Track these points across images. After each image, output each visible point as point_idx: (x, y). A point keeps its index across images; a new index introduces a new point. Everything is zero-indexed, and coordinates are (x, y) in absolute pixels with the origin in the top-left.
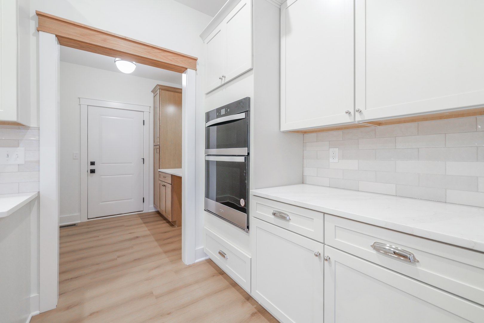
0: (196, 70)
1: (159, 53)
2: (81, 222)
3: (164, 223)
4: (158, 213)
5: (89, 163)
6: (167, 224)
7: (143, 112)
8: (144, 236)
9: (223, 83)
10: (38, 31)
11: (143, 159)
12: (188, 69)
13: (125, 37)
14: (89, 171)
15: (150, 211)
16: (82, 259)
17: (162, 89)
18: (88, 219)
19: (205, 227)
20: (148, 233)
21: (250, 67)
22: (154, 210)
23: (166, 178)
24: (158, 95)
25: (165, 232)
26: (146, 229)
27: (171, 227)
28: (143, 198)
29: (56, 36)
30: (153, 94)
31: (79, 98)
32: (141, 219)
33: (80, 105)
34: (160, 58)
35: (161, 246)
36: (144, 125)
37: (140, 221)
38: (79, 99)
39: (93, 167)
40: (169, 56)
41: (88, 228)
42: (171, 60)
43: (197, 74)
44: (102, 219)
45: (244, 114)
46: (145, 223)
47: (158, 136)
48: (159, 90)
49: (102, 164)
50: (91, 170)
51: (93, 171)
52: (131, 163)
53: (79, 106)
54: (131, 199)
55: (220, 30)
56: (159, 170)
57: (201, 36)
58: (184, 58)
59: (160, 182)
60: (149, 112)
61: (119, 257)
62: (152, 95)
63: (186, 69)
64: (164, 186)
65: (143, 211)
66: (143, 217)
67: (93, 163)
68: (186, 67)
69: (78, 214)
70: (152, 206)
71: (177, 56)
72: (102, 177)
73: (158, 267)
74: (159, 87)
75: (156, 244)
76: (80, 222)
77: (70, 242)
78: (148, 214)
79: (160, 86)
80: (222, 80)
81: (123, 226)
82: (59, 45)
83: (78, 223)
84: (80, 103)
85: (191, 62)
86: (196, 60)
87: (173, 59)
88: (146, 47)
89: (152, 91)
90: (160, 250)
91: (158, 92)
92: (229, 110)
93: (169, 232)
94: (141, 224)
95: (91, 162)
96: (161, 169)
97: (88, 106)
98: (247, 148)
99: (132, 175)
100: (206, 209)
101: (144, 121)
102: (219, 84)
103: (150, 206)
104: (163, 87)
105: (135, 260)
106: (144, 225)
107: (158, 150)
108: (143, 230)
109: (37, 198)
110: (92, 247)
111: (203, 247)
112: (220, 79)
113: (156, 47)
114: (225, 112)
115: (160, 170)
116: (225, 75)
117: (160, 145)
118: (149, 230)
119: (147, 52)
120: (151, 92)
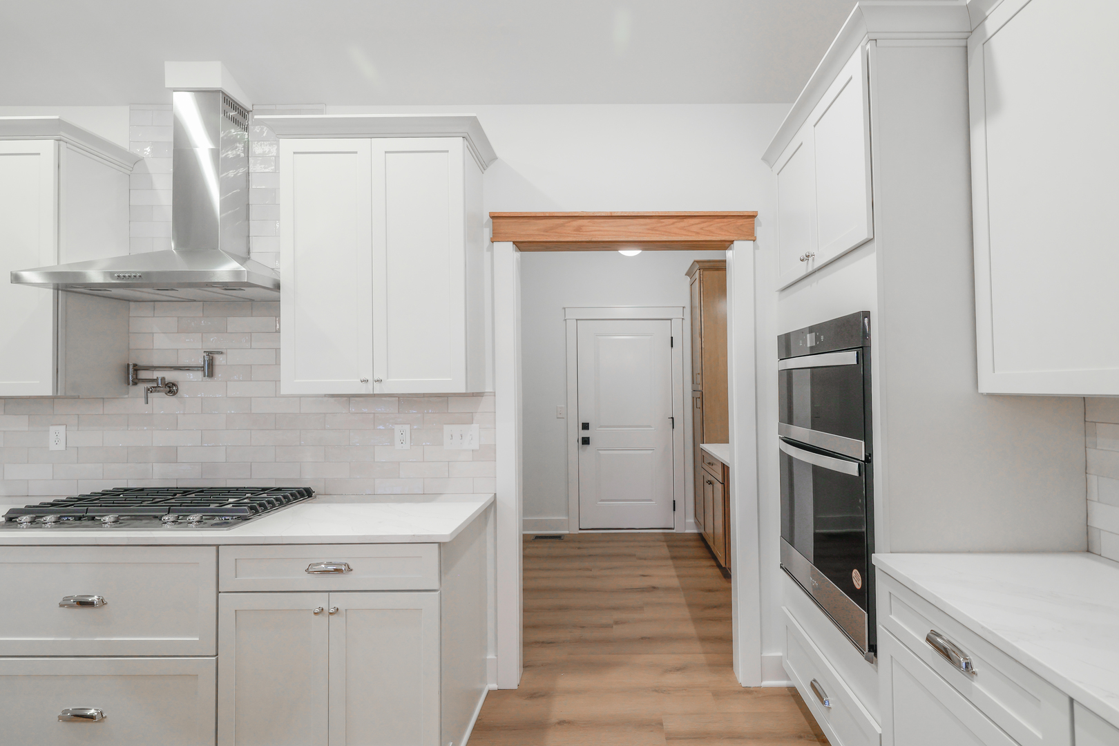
0: (754, 241)
1: (673, 223)
2: (569, 534)
3: (713, 566)
4: (701, 538)
5: (580, 426)
6: (717, 571)
7: (671, 320)
8: (668, 589)
9: (810, 270)
10: (493, 242)
11: (672, 418)
12: (735, 242)
13: (611, 213)
14: (580, 441)
15: (688, 531)
16: (562, 608)
17: (705, 269)
18: (580, 529)
19: (784, 608)
20: (675, 582)
21: (864, 235)
22: (695, 531)
23: (714, 467)
24: (697, 281)
25: (710, 591)
26: (673, 572)
27: (724, 579)
28: (674, 501)
29: (514, 243)
30: (688, 279)
31: (564, 308)
32: (668, 546)
33: (566, 320)
34: (676, 234)
35: (697, 621)
36: (672, 346)
37: (665, 551)
38: (563, 311)
39: (585, 434)
40: (693, 225)
41: (579, 548)
42: (698, 233)
43: (756, 248)
44: (603, 533)
45: (854, 354)
46: (674, 558)
47: (699, 371)
48: (698, 271)
49: (600, 427)
50: (583, 438)
51: (586, 441)
52: (651, 427)
53: (565, 323)
54: (651, 500)
55: (802, 144)
56: (702, 447)
57: (765, 159)
58: (725, 220)
59: (703, 473)
60: (682, 319)
61: (617, 623)
62: (687, 281)
63: (732, 242)
64: (711, 483)
65: (673, 529)
66: (672, 540)
67: (586, 426)
68: (731, 239)
69: (564, 518)
70: (691, 520)
71: (709, 220)
72: (600, 451)
73: (680, 669)
74: (697, 266)
75: (685, 613)
76: (567, 532)
77: (549, 570)
78: (683, 538)
79: (701, 264)
80: (808, 263)
81: (633, 556)
82: (518, 254)
83: (564, 535)
84: (565, 317)
85: (741, 225)
86: (752, 216)
87: (702, 229)
88: (648, 221)
89: (688, 274)
90: (690, 629)
91: (697, 275)
92: (822, 337)
93: (717, 591)
94: (665, 558)
95: (582, 423)
96: (706, 444)
97: (577, 320)
98: (863, 442)
99: (651, 451)
100: (783, 566)
101: (672, 338)
102: (803, 273)
103: (687, 521)
104: (705, 264)
105: (642, 638)
106: (670, 562)
107: (699, 401)
108: (666, 575)
109: (493, 505)
110: (578, 590)
111: (780, 654)
112: (802, 260)
113: (666, 215)
114: (816, 343)
115: (704, 446)
116: (811, 252)
117: (703, 391)
118: (678, 576)
119: (649, 229)
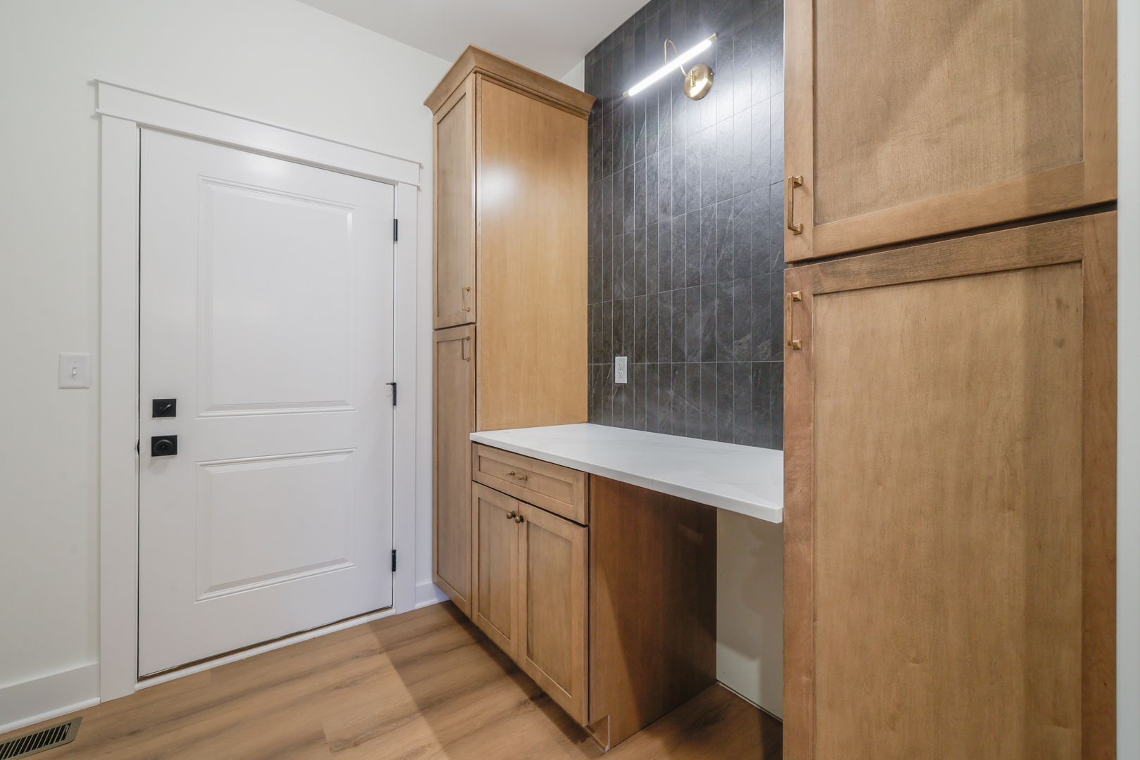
2: (101, 704)
5: (148, 409)
7: (393, 183)
11: (394, 384)
14: (146, 447)
15: (420, 605)
17: (488, 76)
18: (141, 679)
22: (435, 601)
24: (467, 99)
28: (393, 551)
30: (431, 113)
31: (95, 83)
33: (99, 116)
36: (396, 239)
38: (92, 89)
39: (164, 427)
44: (213, 670)
47: (471, 285)
49: (210, 410)
50: (155, 440)
51: (165, 446)
52: (343, 403)
53: (96, 122)
54: (343, 561)
56: (474, 436)
60: (418, 187)
62: (428, 117)
65: (391, 607)
67: (164, 408)
69: (86, 664)
70: (428, 581)
72: (209, 469)
79: (481, 59)
84: (97, 106)
94: (371, 653)
95: (154, 400)
96: (482, 430)
97: (140, 126)
99: (346, 456)
101: (396, 222)
103: (418, 585)
107: (469, 346)
115: (478, 434)
117: (478, 325)
120: (426, 104)
